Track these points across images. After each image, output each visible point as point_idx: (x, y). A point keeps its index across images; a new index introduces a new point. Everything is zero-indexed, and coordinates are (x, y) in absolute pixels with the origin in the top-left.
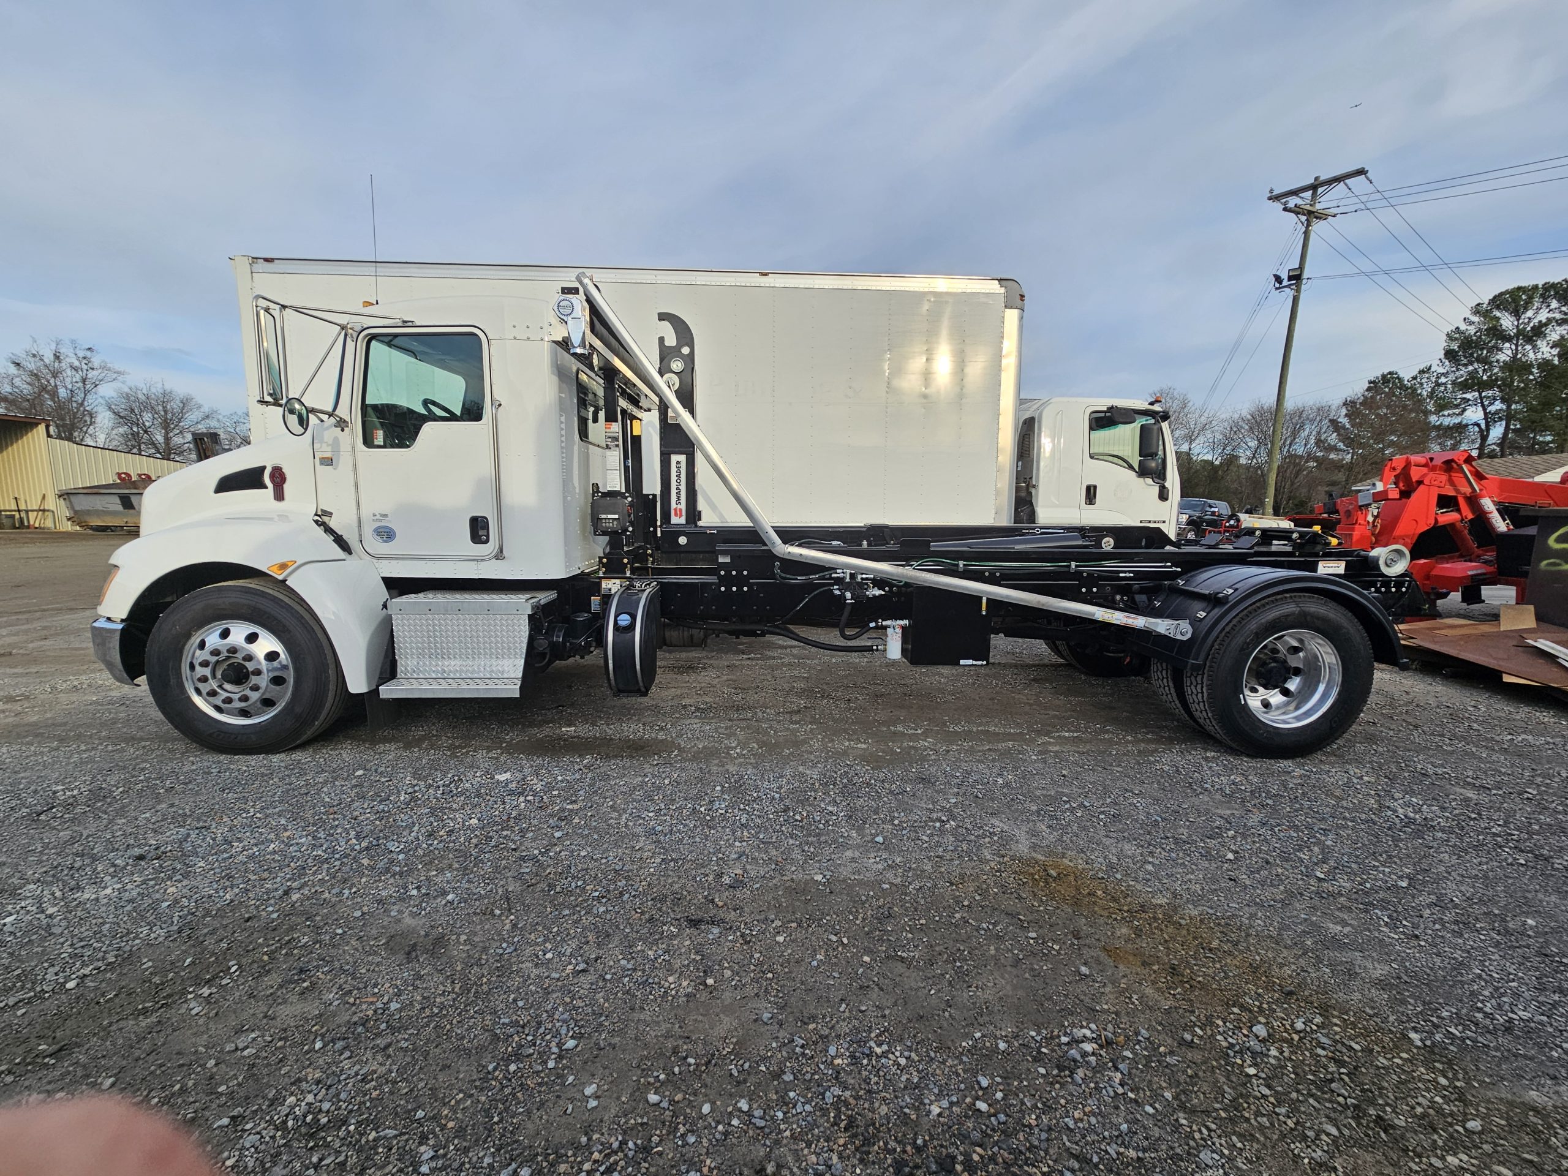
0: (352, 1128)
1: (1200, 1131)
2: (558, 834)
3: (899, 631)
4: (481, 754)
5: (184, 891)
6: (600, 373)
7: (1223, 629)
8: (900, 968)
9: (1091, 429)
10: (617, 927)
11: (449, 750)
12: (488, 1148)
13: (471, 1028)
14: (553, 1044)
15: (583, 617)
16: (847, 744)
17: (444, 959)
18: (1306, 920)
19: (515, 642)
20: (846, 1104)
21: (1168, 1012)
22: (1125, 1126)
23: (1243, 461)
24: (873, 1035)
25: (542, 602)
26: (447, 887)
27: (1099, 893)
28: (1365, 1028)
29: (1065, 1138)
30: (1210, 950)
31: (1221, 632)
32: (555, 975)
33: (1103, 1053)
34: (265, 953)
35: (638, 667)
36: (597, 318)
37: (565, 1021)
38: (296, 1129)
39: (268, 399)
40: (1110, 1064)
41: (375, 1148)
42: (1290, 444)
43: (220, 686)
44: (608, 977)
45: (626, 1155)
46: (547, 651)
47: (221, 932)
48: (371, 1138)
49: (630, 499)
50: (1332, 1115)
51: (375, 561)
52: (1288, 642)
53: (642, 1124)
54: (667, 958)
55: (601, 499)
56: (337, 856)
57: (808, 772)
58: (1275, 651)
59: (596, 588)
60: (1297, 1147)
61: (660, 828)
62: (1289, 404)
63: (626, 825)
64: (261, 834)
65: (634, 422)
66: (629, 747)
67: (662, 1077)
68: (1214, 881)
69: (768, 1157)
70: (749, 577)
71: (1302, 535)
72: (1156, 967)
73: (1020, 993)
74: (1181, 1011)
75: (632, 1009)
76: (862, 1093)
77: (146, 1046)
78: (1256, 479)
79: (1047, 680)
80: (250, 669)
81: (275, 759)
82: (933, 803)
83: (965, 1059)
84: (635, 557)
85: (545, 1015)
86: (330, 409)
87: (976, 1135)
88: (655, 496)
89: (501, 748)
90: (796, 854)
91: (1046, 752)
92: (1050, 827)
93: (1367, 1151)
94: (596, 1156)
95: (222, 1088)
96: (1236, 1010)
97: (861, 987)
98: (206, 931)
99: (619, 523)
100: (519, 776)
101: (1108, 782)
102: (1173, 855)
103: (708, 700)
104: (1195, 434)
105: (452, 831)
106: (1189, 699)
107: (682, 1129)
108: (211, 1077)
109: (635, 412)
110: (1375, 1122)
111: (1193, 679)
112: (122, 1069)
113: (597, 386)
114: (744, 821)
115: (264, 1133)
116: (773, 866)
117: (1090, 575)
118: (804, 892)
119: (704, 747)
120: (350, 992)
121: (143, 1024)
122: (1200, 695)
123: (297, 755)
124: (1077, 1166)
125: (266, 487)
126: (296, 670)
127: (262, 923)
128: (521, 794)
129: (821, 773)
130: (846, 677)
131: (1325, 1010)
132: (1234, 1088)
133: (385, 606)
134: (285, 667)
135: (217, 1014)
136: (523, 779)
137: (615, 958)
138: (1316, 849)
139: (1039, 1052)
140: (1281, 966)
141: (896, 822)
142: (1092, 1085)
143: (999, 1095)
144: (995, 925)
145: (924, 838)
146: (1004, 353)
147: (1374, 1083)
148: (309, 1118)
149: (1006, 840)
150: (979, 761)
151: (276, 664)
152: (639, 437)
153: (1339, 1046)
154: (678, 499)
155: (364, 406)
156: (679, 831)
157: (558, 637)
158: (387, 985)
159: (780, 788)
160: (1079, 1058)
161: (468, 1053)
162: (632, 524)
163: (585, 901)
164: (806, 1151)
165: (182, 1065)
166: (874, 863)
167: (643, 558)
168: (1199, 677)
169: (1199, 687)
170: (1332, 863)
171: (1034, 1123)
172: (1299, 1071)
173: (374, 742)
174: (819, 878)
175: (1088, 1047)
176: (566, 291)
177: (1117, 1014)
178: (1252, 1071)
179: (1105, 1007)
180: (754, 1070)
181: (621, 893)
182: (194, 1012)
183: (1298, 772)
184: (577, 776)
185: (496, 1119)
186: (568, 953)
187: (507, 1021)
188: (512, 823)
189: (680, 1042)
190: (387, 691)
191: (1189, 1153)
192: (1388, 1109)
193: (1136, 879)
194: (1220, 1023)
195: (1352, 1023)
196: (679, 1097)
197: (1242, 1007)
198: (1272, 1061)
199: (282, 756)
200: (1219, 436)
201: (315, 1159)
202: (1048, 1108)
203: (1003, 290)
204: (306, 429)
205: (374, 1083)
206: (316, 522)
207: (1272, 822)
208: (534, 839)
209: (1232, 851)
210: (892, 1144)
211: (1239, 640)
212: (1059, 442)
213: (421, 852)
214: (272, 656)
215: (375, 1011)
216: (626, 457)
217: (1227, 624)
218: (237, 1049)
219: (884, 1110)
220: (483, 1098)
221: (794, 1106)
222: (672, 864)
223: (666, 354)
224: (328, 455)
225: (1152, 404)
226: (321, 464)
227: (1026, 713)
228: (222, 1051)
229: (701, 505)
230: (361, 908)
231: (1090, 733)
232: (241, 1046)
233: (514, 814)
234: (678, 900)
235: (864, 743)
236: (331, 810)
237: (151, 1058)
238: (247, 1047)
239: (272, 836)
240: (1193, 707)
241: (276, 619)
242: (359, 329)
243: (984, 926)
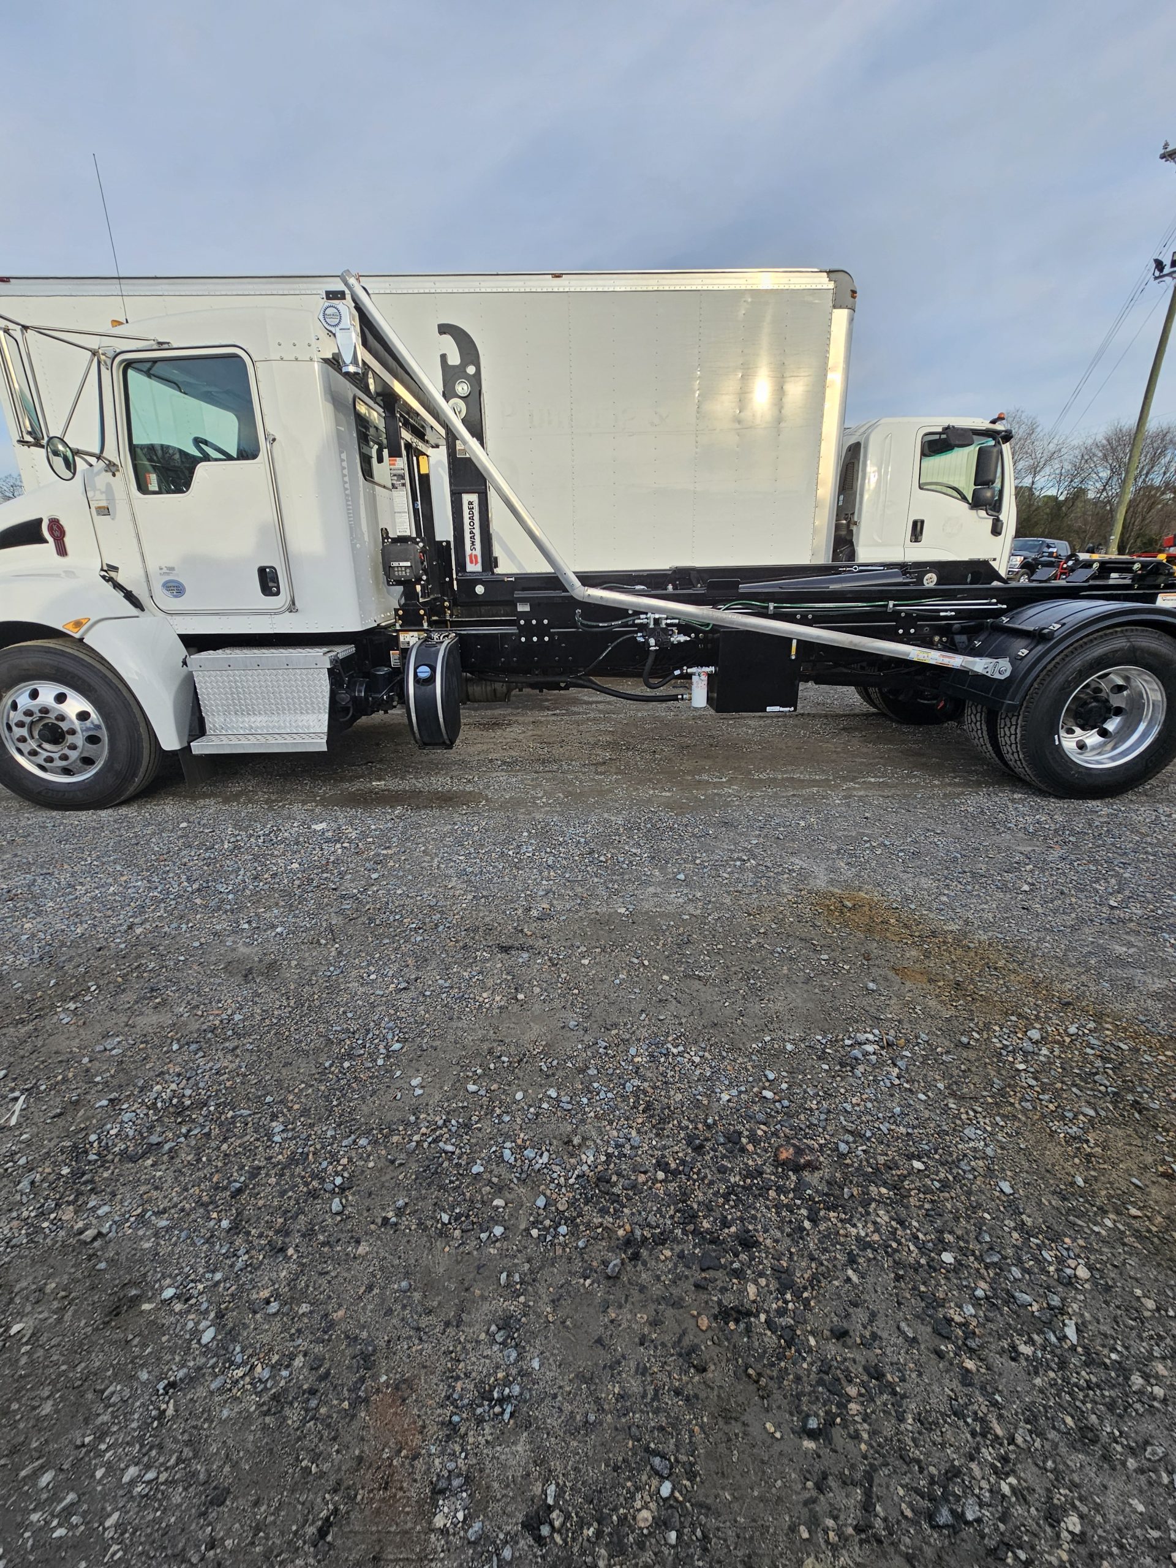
0: (212, 1108)
1: (967, 1113)
2: (374, 876)
3: (705, 678)
4: (296, 807)
5: (39, 926)
6: (379, 399)
7: (1045, 667)
8: (697, 985)
9: (924, 454)
10: (434, 953)
11: (266, 803)
12: (330, 1124)
13: (306, 1035)
14: (381, 1047)
15: (383, 671)
16: (651, 792)
17: (278, 981)
18: (1093, 943)
19: (318, 697)
20: (645, 1092)
21: (948, 1020)
22: (898, 1109)
23: (1091, 495)
24: (670, 1039)
25: (340, 656)
26: (276, 923)
27: (892, 921)
28: (1135, 1032)
29: (842, 1118)
30: (996, 969)
31: (1042, 671)
32: (378, 992)
33: (883, 1053)
34: (119, 976)
35: (441, 720)
36: (368, 328)
37: (390, 1029)
38: (165, 1109)
39: (28, 438)
40: (890, 1062)
41: (234, 1123)
42: (1147, 473)
43: (40, 746)
44: (428, 993)
45: (450, 1130)
46: (350, 705)
47: (77, 960)
48: (229, 1116)
49: (421, 545)
50: (1092, 1101)
51: (169, 617)
52: (1112, 681)
53: (463, 1108)
54: (481, 977)
55: (391, 546)
56: (172, 897)
57: (613, 818)
58: (1098, 690)
59: (394, 642)
60: (1055, 1125)
61: (471, 870)
62: (1153, 424)
63: (438, 867)
64: (101, 879)
65: (421, 458)
66: (438, 799)
67: (479, 1071)
68: (1007, 909)
69: (575, 1132)
70: (550, 626)
71: (1144, 566)
72: (941, 984)
73: (810, 1005)
74: (961, 1019)
75: (451, 1019)
76: (659, 1084)
77: (29, 1047)
78: (1103, 515)
79: (856, 729)
80: (65, 729)
81: (104, 814)
82: (735, 844)
83: (754, 1057)
84: (431, 610)
85: (372, 1024)
86: (97, 451)
87: (761, 1117)
88: (448, 543)
89: (315, 801)
90: (601, 891)
91: (850, 797)
92: (848, 864)
93: (1119, 1128)
94: (424, 1130)
95: (98, 1079)
96: (1014, 1018)
97: (660, 1001)
98: (64, 959)
99: (412, 571)
100: (334, 825)
101: (910, 823)
102: (969, 888)
103: (514, 754)
104: (1041, 464)
105: (276, 874)
106: (1002, 741)
107: (498, 1111)
108: (87, 1070)
109: (421, 446)
110: (1132, 1105)
111: (1007, 720)
112: (11, 1064)
113: (375, 415)
114: (550, 862)
115: (138, 1111)
116: (579, 901)
117: (909, 614)
118: (607, 923)
119: (511, 798)
120: (197, 1007)
121: (22, 1031)
122: (1013, 737)
123: (124, 811)
124: (851, 1139)
125: (47, 542)
126: (108, 728)
127: (113, 952)
128: (338, 841)
129: (625, 819)
130: (652, 730)
131: (1099, 1017)
132: (1003, 1080)
133: (185, 663)
134: (98, 727)
135: (84, 1023)
136: (339, 829)
137: (432, 976)
138: (1113, 881)
139: (824, 1052)
140: (1062, 981)
141: (698, 861)
142: (871, 1078)
143: (784, 1086)
144: (789, 949)
145: (725, 875)
146: (830, 365)
147: (1136, 1075)
148: (175, 1101)
149: (804, 876)
150: (782, 806)
151: (88, 723)
152: (427, 476)
153: (1108, 1047)
154: (473, 543)
155: (133, 448)
156: (489, 872)
157: (360, 691)
158: (230, 1001)
159: (585, 833)
160: (860, 1056)
161: (306, 1054)
162: (425, 572)
163: (404, 931)
164: (608, 1128)
165: (61, 1062)
166: (677, 898)
167: (441, 611)
168: (1015, 718)
169: (1013, 727)
170: (1127, 893)
171: (814, 1107)
172: (1067, 1066)
173: (194, 798)
174: (622, 910)
175: (870, 1048)
176: (332, 295)
177: (899, 1021)
178: (1022, 1067)
179: (890, 1016)
180: (562, 1066)
181: (436, 925)
182: (64, 1022)
183: (1106, 811)
184: (390, 825)
185: (335, 1103)
186: (390, 974)
187: (339, 1028)
188: (330, 867)
189: (495, 1044)
190: (199, 747)
191: (954, 1130)
192: (1145, 1095)
193: (930, 909)
194: (997, 1028)
195: (1124, 1028)
196: (495, 1087)
197: (1020, 1016)
198: (1042, 1058)
199: (110, 811)
200: (1068, 466)
201: (184, 1130)
202: (828, 1095)
203: (831, 285)
204: (74, 474)
205: (227, 1076)
206: (104, 577)
207: (1073, 857)
208: (352, 881)
209: (1029, 884)
210: (685, 1123)
211: (1060, 679)
212: (886, 473)
213: (248, 892)
214: (83, 716)
215: (221, 1021)
216: (414, 499)
217: (1050, 662)
218: (105, 1049)
219: (679, 1097)
220: (323, 1088)
221: (598, 1094)
222: (483, 900)
223: (450, 375)
224: (104, 504)
225: (993, 422)
226: (98, 514)
227: (833, 761)
228: (93, 1050)
229: (497, 551)
230: (198, 939)
231: (897, 778)
232: (108, 1047)
233: (332, 858)
234: (489, 930)
235: (669, 791)
236: (162, 858)
237: (34, 1056)
238: (114, 1048)
239: (110, 880)
240: (1004, 750)
241: (80, 678)
242: (111, 354)
243: (779, 950)
